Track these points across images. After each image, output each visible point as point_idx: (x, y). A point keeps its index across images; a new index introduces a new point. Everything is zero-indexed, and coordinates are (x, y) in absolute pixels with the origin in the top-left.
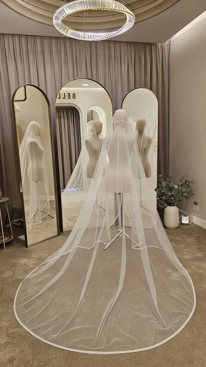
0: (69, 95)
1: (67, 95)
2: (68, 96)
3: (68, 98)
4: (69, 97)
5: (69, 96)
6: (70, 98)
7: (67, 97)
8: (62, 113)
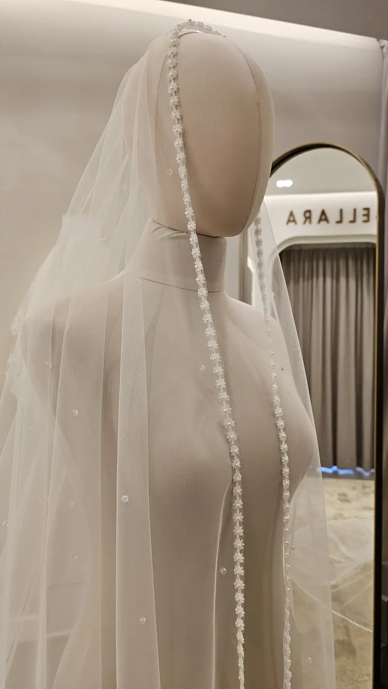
0: (365, 212)
1: (360, 213)
2: (364, 215)
3: (365, 221)
4: (365, 218)
5: (368, 215)
6: (367, 221)
7: (360, 218)
8: (342, 263)
